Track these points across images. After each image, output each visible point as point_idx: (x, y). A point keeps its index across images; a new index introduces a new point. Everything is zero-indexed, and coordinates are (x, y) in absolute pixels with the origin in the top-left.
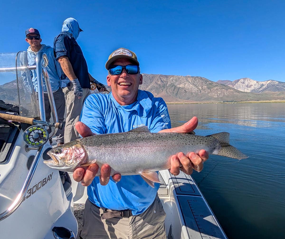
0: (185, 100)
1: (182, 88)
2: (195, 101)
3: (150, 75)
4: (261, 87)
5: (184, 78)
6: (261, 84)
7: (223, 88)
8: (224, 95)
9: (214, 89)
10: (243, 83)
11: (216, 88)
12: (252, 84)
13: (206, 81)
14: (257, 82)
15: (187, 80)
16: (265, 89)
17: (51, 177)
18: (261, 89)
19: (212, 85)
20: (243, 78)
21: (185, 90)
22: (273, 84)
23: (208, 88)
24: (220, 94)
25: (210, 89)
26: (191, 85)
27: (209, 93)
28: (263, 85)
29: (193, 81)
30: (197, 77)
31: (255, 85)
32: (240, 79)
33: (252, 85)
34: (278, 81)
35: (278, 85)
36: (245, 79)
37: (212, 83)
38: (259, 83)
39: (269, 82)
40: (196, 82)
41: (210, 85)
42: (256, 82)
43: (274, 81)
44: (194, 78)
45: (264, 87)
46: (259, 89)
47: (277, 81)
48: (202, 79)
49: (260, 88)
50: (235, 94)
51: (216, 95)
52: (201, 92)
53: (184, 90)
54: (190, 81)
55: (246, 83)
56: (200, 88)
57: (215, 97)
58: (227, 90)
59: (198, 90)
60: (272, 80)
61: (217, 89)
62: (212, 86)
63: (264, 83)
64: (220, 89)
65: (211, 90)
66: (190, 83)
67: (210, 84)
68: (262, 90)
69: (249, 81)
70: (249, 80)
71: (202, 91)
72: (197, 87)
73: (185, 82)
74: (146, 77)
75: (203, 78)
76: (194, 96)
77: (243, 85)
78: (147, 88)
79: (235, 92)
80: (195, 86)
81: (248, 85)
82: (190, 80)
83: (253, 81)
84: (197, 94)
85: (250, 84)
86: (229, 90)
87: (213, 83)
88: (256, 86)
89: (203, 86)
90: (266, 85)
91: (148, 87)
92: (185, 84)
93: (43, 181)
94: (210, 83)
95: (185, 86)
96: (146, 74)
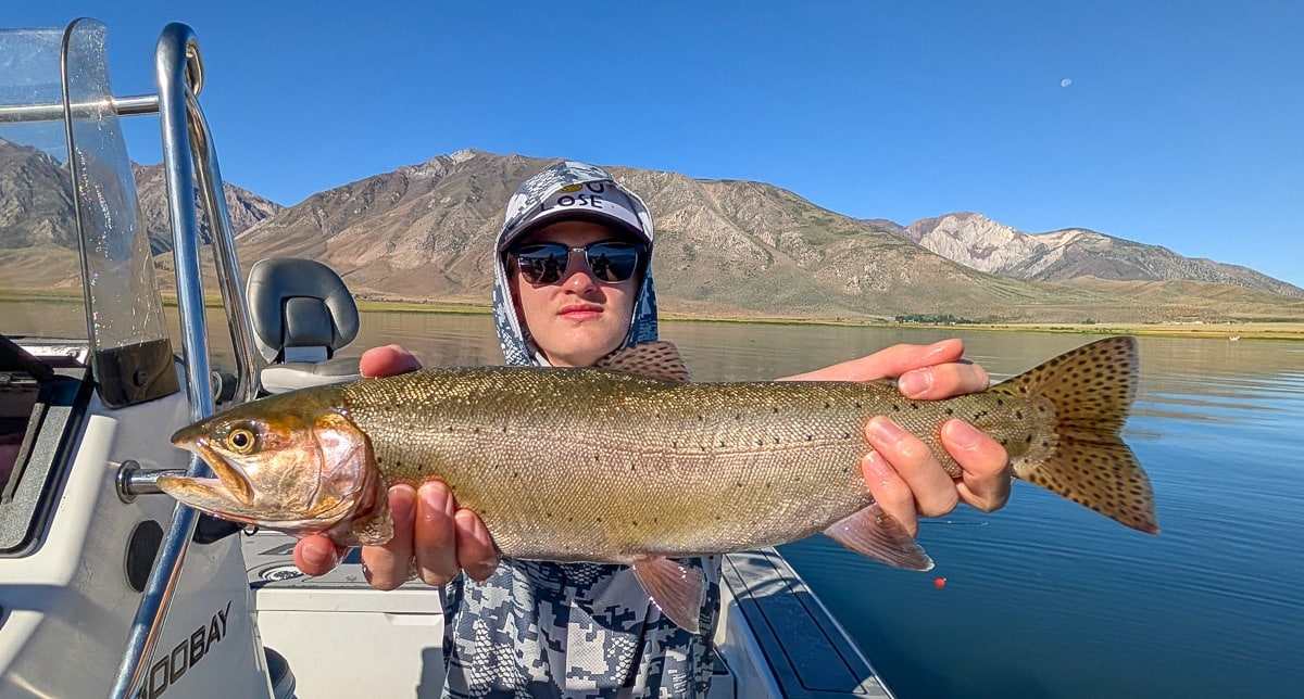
0: (686, 297)
1: (674, 235)
2: (744, 306)
3: (504, 160)
4: (1034, 261)
5: (685, 183)
6: (1036, 244)
7: (891, 248)
8: (896, 284)
9: (843, 246)
10: (956, 235)
11: (852, 242)
12: (996, 244)
13: (799, 207)
14: (1018, 236)
15: (700, 196)
16: (1058, 267)
17: (224, 621)
18: (1037, 269)
19: (828, 230)
20: (954, 214)
21: (686, 248)
22: (1087, 247)
23: (810, 242)
24: (873, 276)
25: (820, 248)
26: (720, 220)
27: (813, 268)
28: (1042, 251)
29: (732, 201)
30: (753, 184)
31: (1008, 247)
32: (943, 217)
33: (993, 249)
34: (1108, 236)
35: (1110, 252)
36: (962, 217)
37: (827, 218)
38: (1026, 239)
39: (1068, 237)
40: (745, 206)
41: (821, 228)
42: (1011, 235)
43: (1090, 235)
44: (735, 189)
45: (1051, 258)
46: (1027, 267)
47: (1104, 235)
48: (777, 196)
49: (1031, 264)
50: (955, 280)
51: (855, 278)
52: (771, 259)
53: (681, 245)
54: (718, 203)
55: (970, 236)
56: (768, 239)
57: (847, 290)
58: (909, 256)
59: (757, 249)
60: (1081, 230)
61: (855, 250)
62: (828, 233)
63: (1045, 239)
64: (871, 251)
65: (822, 253)
66: (715, 210)
67: (819, 222)
68: (1039, 270)
69: (980, 230)
70: (979, 223)
71: (779, 257)
72: (751, 232)
73: (688, 203)
74: (487, 166)
75: (780, 192)
76: (733, 279)
77: (956, 247)
78: (482, 223)
79: (951, 268)
80: (743, 226)
81: (975, 246)
82: (714, 198)
83: (998, 227)
84: (751, 273)
85: (986, 244)
86: (921, 257)
87: (831, 221)
88: (1012, 254)
89: (780, 233)
90: (1060, 251)
91: (486, 218)
92: (691, 214)
93: (192, 642)
94: (818, 219)
95: (689, 227)
96: (484, 153)
